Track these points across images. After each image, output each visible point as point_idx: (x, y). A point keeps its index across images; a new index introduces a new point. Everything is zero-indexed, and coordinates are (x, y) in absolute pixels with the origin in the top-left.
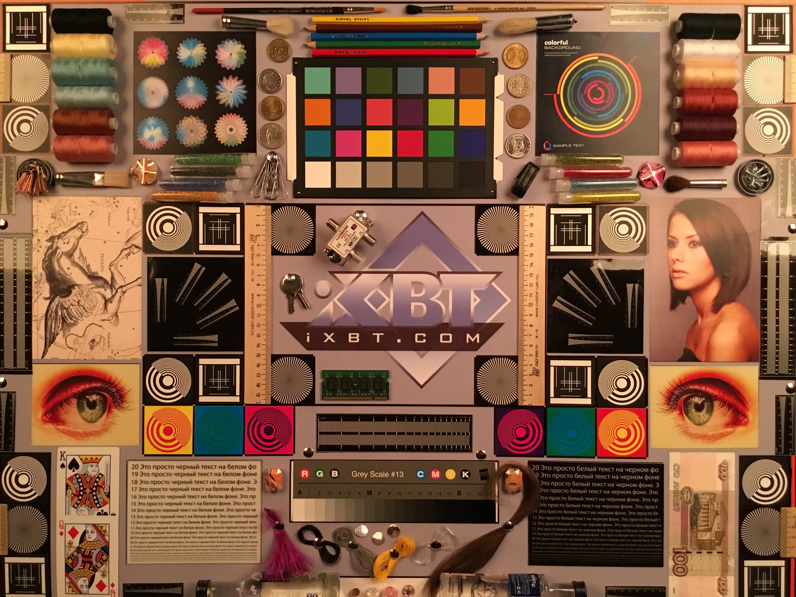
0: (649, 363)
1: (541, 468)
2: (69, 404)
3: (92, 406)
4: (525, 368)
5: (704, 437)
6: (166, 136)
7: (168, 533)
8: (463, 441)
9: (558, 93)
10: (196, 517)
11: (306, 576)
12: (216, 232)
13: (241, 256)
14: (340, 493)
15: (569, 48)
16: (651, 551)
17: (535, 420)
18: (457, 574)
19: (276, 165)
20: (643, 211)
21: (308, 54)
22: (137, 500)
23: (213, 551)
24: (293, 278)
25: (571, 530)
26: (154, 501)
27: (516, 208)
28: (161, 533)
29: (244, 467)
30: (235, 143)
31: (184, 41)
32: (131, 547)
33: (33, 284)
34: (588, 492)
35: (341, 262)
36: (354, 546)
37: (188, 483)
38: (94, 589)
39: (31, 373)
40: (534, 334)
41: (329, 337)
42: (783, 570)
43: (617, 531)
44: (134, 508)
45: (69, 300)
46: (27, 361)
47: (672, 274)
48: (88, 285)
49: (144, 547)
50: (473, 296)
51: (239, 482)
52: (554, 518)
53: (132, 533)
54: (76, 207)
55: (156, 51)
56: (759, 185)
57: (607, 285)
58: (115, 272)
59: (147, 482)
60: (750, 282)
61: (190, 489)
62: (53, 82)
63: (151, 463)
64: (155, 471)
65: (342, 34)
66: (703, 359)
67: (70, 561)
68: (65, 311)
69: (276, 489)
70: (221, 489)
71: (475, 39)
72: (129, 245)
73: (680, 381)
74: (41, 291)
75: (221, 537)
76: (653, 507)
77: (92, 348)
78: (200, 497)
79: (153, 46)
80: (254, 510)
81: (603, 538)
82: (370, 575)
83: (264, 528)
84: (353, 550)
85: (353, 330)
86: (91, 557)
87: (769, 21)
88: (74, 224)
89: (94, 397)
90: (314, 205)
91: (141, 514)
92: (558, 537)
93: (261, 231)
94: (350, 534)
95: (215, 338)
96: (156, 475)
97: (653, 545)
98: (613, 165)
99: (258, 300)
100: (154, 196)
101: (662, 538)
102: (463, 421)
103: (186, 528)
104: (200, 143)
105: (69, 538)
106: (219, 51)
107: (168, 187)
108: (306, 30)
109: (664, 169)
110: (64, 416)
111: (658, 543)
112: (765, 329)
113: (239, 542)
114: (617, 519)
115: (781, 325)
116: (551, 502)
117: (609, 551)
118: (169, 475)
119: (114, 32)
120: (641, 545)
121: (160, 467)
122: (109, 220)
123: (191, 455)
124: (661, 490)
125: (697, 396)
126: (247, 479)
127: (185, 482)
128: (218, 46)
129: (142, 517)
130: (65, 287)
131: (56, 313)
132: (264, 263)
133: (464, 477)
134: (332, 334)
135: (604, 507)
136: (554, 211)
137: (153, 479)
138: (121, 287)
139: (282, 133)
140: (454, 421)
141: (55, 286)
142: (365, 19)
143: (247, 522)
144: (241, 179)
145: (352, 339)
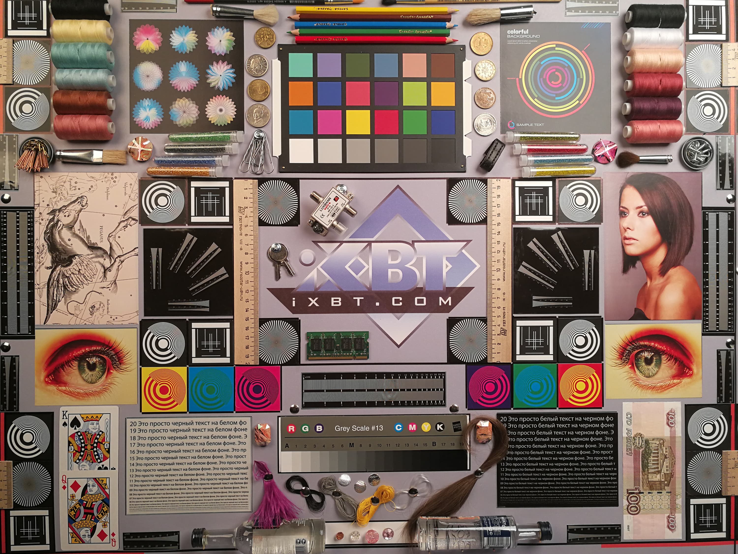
0: (604, 322)
1: (508, 419)
2: (70, 366)
3: (92, 367)
4: (493, 328)
5: (653, 388)
6: (160, 116)
7: (164, 485)
8: (436, 396)
9: (520, 77)
10: (190, 469)
11: (295, 522)
12: (207, 205)
13: (231, 227)
14: (324, 446)
15: (530, 36)
16: (608, 492)
17: (503, 376)
18: (434, 518)
19: (262, 142)
20: (598, 184)
21: (293, 42)
22: (135, 455)
23: (207, 501)
24: (279, 246)
25: (535, 474)
26: (152, 455)
27: (485, 181)
28: (158, 485)
29: (235, 423)
30: (224, 123)
31: (176, 28)
32: (130, 498)
33: (36, 254)
34: (550, 440)
35: (324, 233)
36: (337, 494)
37: (183, 438)
38: (95, 538)
39: (34, 338)
40: (502, 297)
41: (313, 302)
42: (724, 506)
43: (576, 474)
44: (132, 462)
45: (70, 269)
46: (30, 327)
47: (623, 241)
48: (88, 255)
49: (143, 498)
50: (445, 262)
51: (230, 437)
52: (520, 465)
53: (132, 486)
54: (76, 183)
55: (150, 38)
56: (701, 160)
57: (567, 251)
58: (114, 243)
59: (144, 438)
60: (692, 248)
61: (185, 444)
62: (53, 65)
63: (149, 421)
64: (152, 428)
65: (323, 23)
66: (652, 317)
67: (73, 513)
68: (66, 279)
69: (265, 442)
70: (214, 443)
71: (444, 28)
72: (126, 217)
73: (632, 338)
74: (43, 261)
75: (214, 488)
76: (609, 452)
77: (92, 313)
78: (194, 451)
79: (148, 32)
80: (245, 463)
81: (564, 481)
82: (353, 520)
83: (254, 479)
84: (337, 498)
85: (335, 294)
86: (93, 509)
87: (707, 12)
88: (76, 198)
89: (94, 360)
90: (298, 179)
91: (139, 468)
92: (524, 481)
93: (248, 203)
94: (334, 482)
95: (206, 303)
96: (153, 431)
97: (609, 487)
98: (571, 142)
99: (246, 268)
100: (149, 172)
101: (617, 480)
102: (437, 377)
103: (181, 480)
104: (192, 123)
105: (71, 491)
106: (209, 38)
107: (161, 163)
108: (290, 19)
109: (615, 145)
110: (66, 378)
111: (612, 485)
112: (706, 290)
113: (231, 492)
114: (577, 464)
115: (720, 287)
116: (517, 450)
117: (570, 493)
118: (166, 431)
119: (111, 19)
120: (598, 487)
121: (157, 424)
122: (107, 194)
123: (186, 413)
124: (616, 436)
125: (646, 351)
126: (238, 433)
127: (181, 438)
128: (208, 33)
129: (140, 471)
130: (66, 257)
131: (58, 281)
132: (252, 233)
133: (438, 429)
134: (316, 299)
135: (565, 453)
136: (518, 184)
137: (151, 434)
138: (119, 256)
139: (268, 113)
140: (429, 377)
141: (56, 257)
142: (344, 9)
143: (238, 474)
144: (230, 155)
145: (335, 303)
